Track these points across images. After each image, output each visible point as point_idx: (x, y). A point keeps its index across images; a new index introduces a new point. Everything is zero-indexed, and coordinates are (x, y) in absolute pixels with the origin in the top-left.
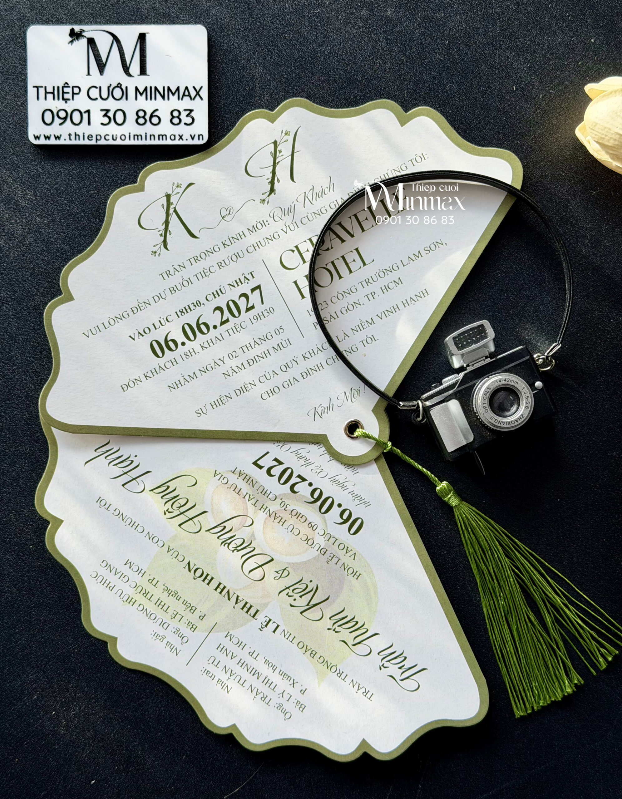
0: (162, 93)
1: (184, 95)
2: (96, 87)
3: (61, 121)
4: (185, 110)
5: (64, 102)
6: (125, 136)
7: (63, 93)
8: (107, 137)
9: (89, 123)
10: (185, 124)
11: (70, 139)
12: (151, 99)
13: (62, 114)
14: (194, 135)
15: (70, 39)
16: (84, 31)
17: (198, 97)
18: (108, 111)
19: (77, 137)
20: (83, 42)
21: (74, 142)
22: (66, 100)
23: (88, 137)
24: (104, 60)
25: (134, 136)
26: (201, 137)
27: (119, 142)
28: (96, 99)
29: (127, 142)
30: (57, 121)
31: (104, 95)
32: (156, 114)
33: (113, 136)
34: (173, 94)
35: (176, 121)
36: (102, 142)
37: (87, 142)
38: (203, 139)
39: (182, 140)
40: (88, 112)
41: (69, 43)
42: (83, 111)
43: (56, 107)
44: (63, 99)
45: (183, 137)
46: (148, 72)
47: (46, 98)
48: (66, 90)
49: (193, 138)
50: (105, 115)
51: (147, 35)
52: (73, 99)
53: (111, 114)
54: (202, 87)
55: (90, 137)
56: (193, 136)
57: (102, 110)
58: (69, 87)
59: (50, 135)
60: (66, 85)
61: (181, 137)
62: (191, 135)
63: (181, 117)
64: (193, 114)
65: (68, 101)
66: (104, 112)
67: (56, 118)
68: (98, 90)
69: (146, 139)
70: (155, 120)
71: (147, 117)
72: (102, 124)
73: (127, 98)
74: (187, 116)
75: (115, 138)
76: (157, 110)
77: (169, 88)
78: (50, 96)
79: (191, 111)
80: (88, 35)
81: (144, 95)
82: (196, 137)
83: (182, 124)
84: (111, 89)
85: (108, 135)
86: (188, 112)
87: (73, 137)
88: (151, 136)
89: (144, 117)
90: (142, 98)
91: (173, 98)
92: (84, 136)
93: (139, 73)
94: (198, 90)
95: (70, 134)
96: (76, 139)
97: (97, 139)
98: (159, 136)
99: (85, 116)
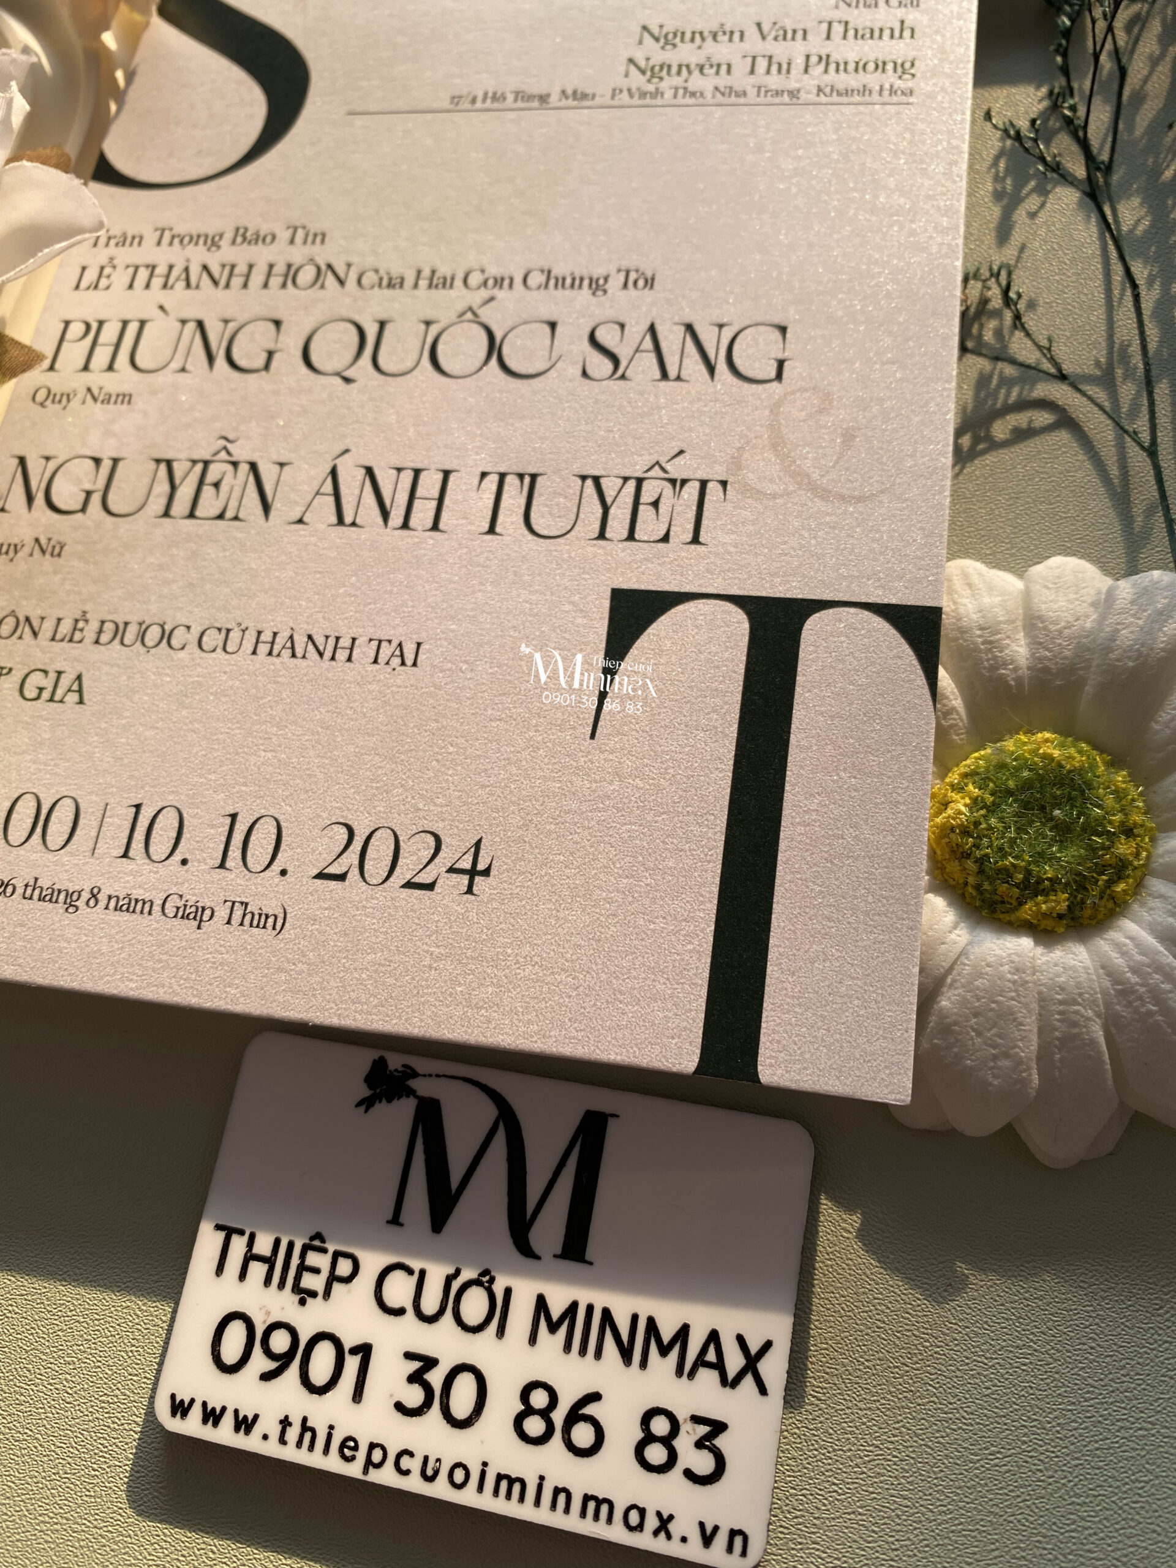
0: (625, 1337)
1: (701, 1362)
2: (410, 1272)
3: (272, 1365)
4: (696, 1419)
5: (297, 1298)
6: (465, 1468)
7: (302, 1268)
8: (405, 1462)
9: (358, 1394)
10: (689, 1474)
11: (282, 1441)
12: (583, 1351)
13: (280, 1342)
14: (716, 1528)
15: (365, 1092)
16: (415, 1074)
17: (749, 1380)
18: (430, 1363)
19: (308, 1436)
20: (403, 1110)
21: (290, 1453)
22: (304, 1295)
23: (343, 1445)
24: (455, 1181)
25: (500, 1477)
26: (738, 1541)
27: (440, 1490)
28: (400, 1312)
29: (468, 1497)
30: (259, 1362)
31: (430, 1305)
32: (589, 1410)
33: (426, 1458)
34: (664, 1351)
35: (656, 1454)
36: (386, 1476)
37: (333, 1464)
38: (744, 1554)
39: (669, 1537)
40: (364, 1351)
41: (358, 1105)
42: (347, 1346)
43: (268, 1313)
44: (297, 1289)
45: (671, 1527)
46: (588, 1256)
47: (243, 1276)
48: (313, 1259)
49: (707, 1540)
50: (415, 1378)
51: (611, 1122)
52: (327, 1293)
53: (435, 1378)
54: (768, 1345)
55: (348, 1446)
56: (709, 1530)
57: (409, 1356)
58: (324, 1251)
59: (224, 1409)
60: (317, 1243)
61: (664, 1524)
62: (702, 1525)
63: (677, 1443)
64: (720, 1442)
65: (310, 1301)
66: (416, 1365)
67: (257, 1349)
68: (413, 1281)
69: (537, 1502)
70: (583, 1435)
71: (558, 1416)
72: (399, 1407)
73: (501, 1332)
74: (699, 1445)
75: (429, 1472)
76: (595, 1397)
77: (651, 1321)
78: (257, 1270)
79: (718, 1427)
80: (424, 1087)
81: (563, 1330)
82: (721, 1540)
83: (677, 1471)
84: (456, 1285)
85: (411, 1454)
86: (703, 1430)
87: (292, 1434)
88: (557, 1491)
89: (545, 1414)
90: (551, 1342)
91: (662, 1366)
92: (329, 1436)
93: (559, 1251)
94: (754, 1348)
95: (287, 1417)
96: (299, 1444)
97: (369, 1463)
98: (587, 1498)
99: (352, 1364)
